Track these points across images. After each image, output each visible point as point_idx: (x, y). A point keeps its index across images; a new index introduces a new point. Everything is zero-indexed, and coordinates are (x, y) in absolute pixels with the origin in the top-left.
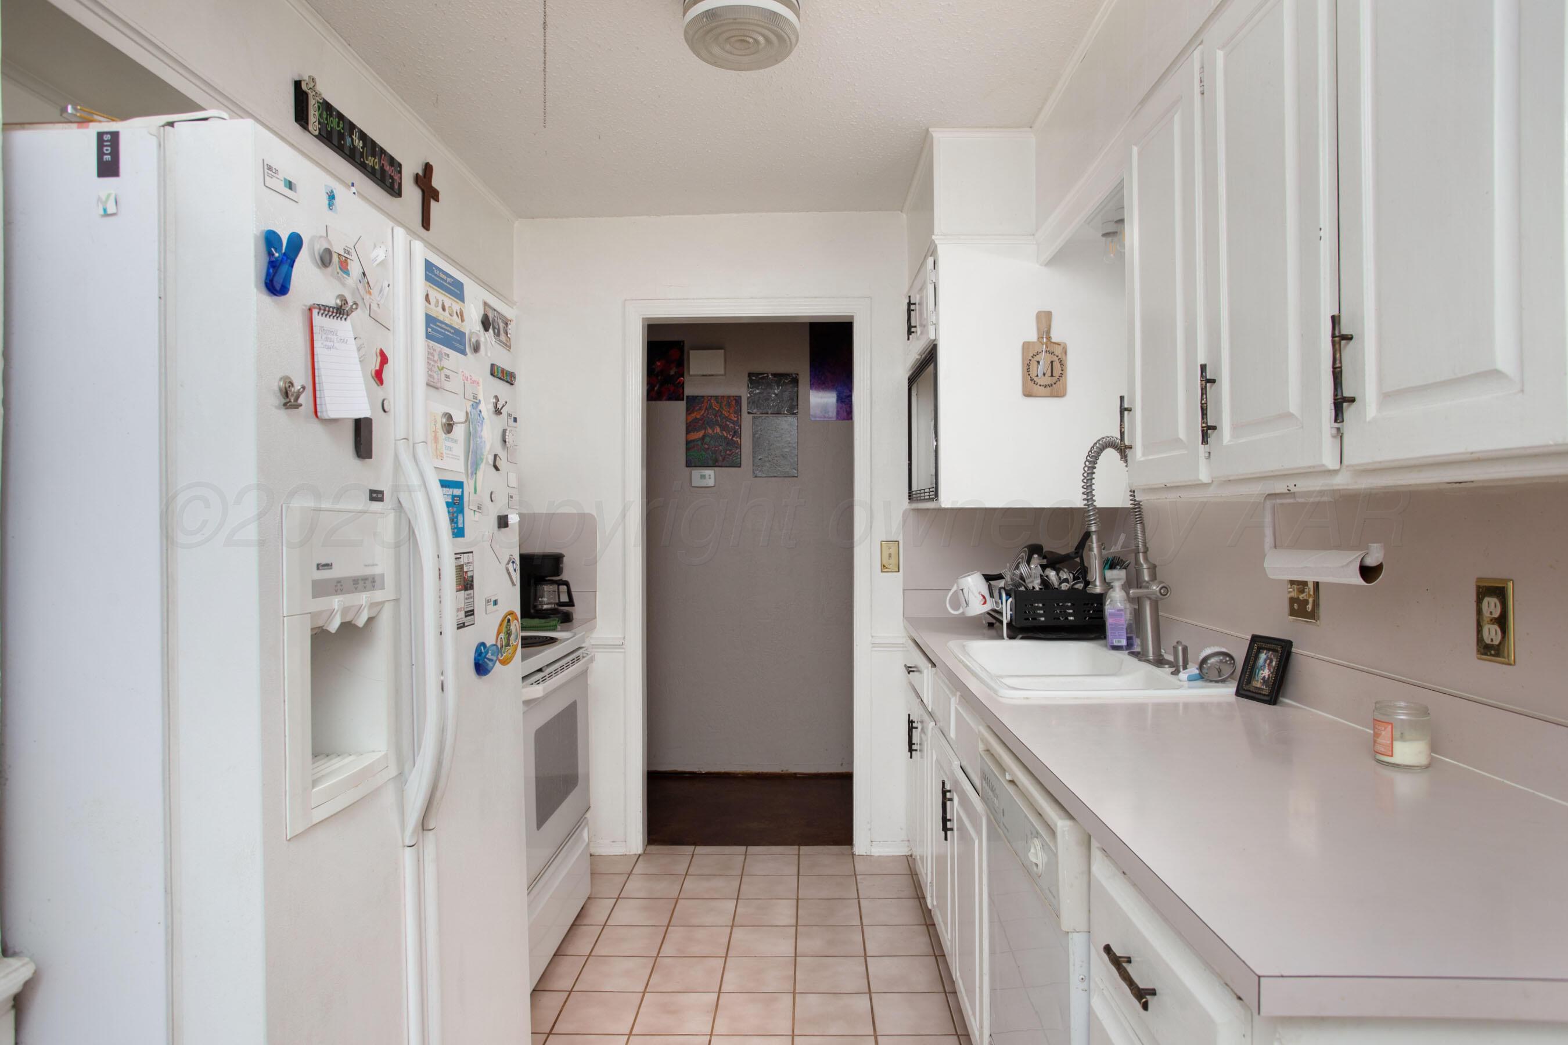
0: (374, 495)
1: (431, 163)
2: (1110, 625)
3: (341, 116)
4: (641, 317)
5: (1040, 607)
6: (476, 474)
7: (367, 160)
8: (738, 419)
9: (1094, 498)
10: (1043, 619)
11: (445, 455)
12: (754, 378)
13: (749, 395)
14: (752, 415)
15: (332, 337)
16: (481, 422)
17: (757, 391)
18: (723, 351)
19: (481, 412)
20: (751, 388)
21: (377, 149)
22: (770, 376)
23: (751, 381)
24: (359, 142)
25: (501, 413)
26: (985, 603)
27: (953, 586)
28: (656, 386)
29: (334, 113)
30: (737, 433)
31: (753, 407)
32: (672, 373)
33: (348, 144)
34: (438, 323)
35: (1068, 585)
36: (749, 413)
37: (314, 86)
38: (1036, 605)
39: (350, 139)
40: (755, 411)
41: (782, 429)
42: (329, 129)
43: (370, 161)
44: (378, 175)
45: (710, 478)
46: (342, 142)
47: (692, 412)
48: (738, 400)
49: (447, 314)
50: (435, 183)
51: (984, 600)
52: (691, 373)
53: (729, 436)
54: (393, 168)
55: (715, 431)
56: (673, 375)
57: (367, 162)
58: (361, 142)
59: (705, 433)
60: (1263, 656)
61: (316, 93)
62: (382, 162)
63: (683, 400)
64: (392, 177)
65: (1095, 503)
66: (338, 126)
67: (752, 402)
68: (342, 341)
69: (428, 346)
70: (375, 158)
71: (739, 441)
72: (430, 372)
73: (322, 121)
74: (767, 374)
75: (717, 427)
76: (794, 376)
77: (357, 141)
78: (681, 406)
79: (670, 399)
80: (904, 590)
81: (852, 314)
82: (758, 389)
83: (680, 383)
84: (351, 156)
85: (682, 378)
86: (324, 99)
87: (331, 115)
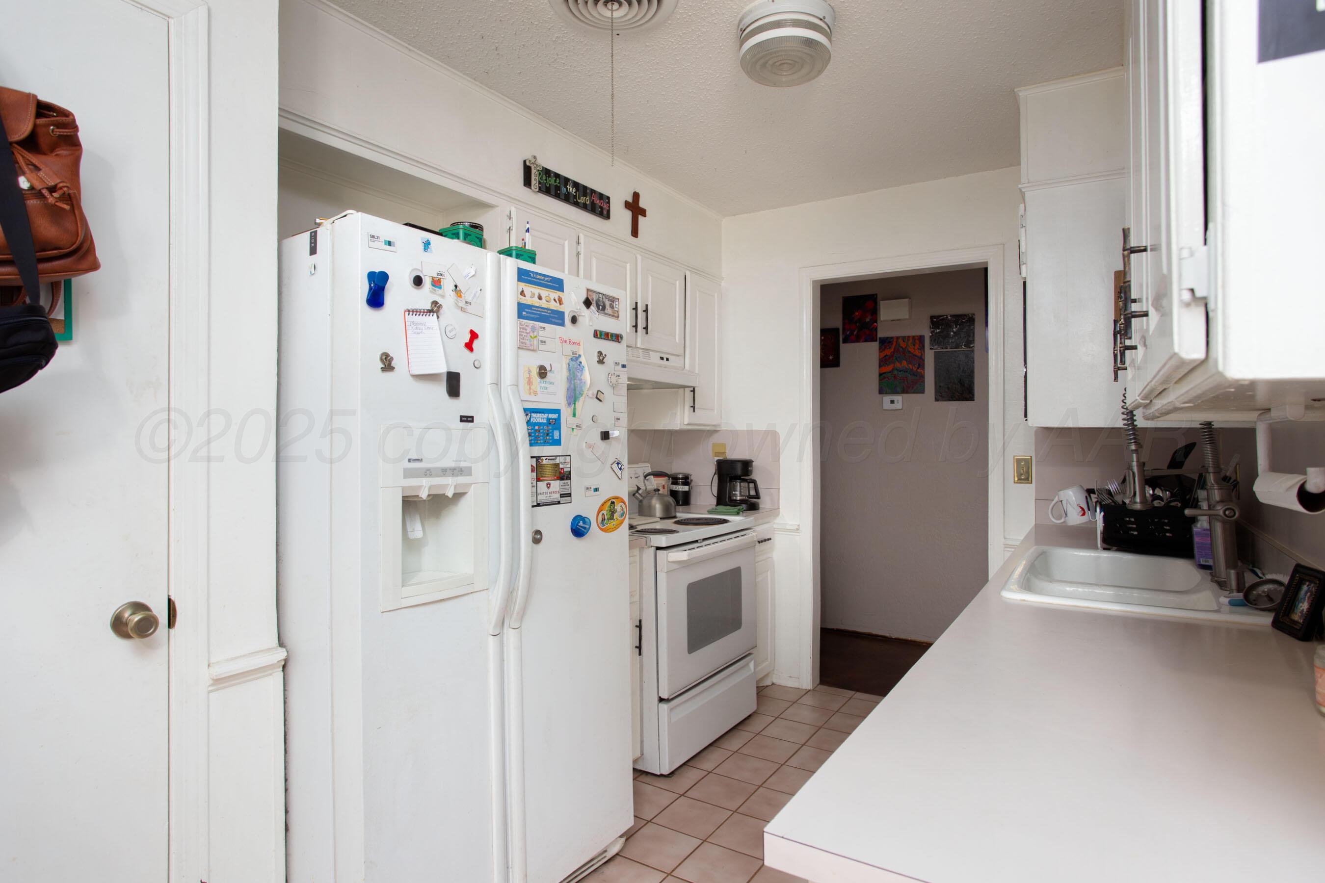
0: (464, 419)
1: (637, 191)
2: (1197, 543)
3: (557, 176)
4: (812, 280)
5: (1132, 521)
6: (575, 404)
7: (579, 199)
8: (922, 354)
9: (1135, 418)
10: (1136, 533)
11: (539, 392)
12: (935, 320)
13: (931, 334)
14: (934, 351)
15: (421, 327)
16: (581, 369)
17: (938, 331)
18: (907, 300)
19: (581, 363)
20: (933, 328)
21: (588, 191)
22: (949, 318)
23: (932, 322)
24: (573, 189)
25: (604, 363)
26: (1084, 514)
27: (1055, 497)
28: (855, 331)
29: (552, 175)
30: (921, 365)
31: (934, 345)
32: (868, 320)
33: (563, 192)
34: (533, 308)
35: (1163, 503)
36: (931, 349)
37: (535, 161)
38: (1128, 519)
39: (565, 189)
40: (936, 347)
41: (960, 361)
42: (548, 186)
43: (582, 200)
44: (589, 208)
45: (898, 403)
46: (559, 192)
47: (884, 350)
48: (921, 339)
49: (544, 301)
50: (642, 204)
51: (1083, 512)
52: (882, 319)
53: (914, 368)
54: (602, 201)
55: (903, 365)
56: (868, 322)
57: (579, 201)
58: (574, 188)
59: (894, 366)
60: (1305, 588)
61: (537, 165)
62: (592, 198)
63: (876, 341)
64: (601, 207)
65: (1135, 423)
66: (555, 182)
67: (935, 340)
68: (429, 328)
69: (520, 324)
70: (587, 197)
71: (923, 372)
72: (521, 340)
73: (542, 181)
74: (946, 316)
75: (904, 361)
76: (970, 315)
77: (571, 189)
78: (874, 346)
79: (866, 341)
80: (1036, 500)
81: (985, 261)
82: (939, 329)
83: (873, 328)
84: (567, 199)
85: (876, 324)
86: (543, 167)
87: (549, 176)
